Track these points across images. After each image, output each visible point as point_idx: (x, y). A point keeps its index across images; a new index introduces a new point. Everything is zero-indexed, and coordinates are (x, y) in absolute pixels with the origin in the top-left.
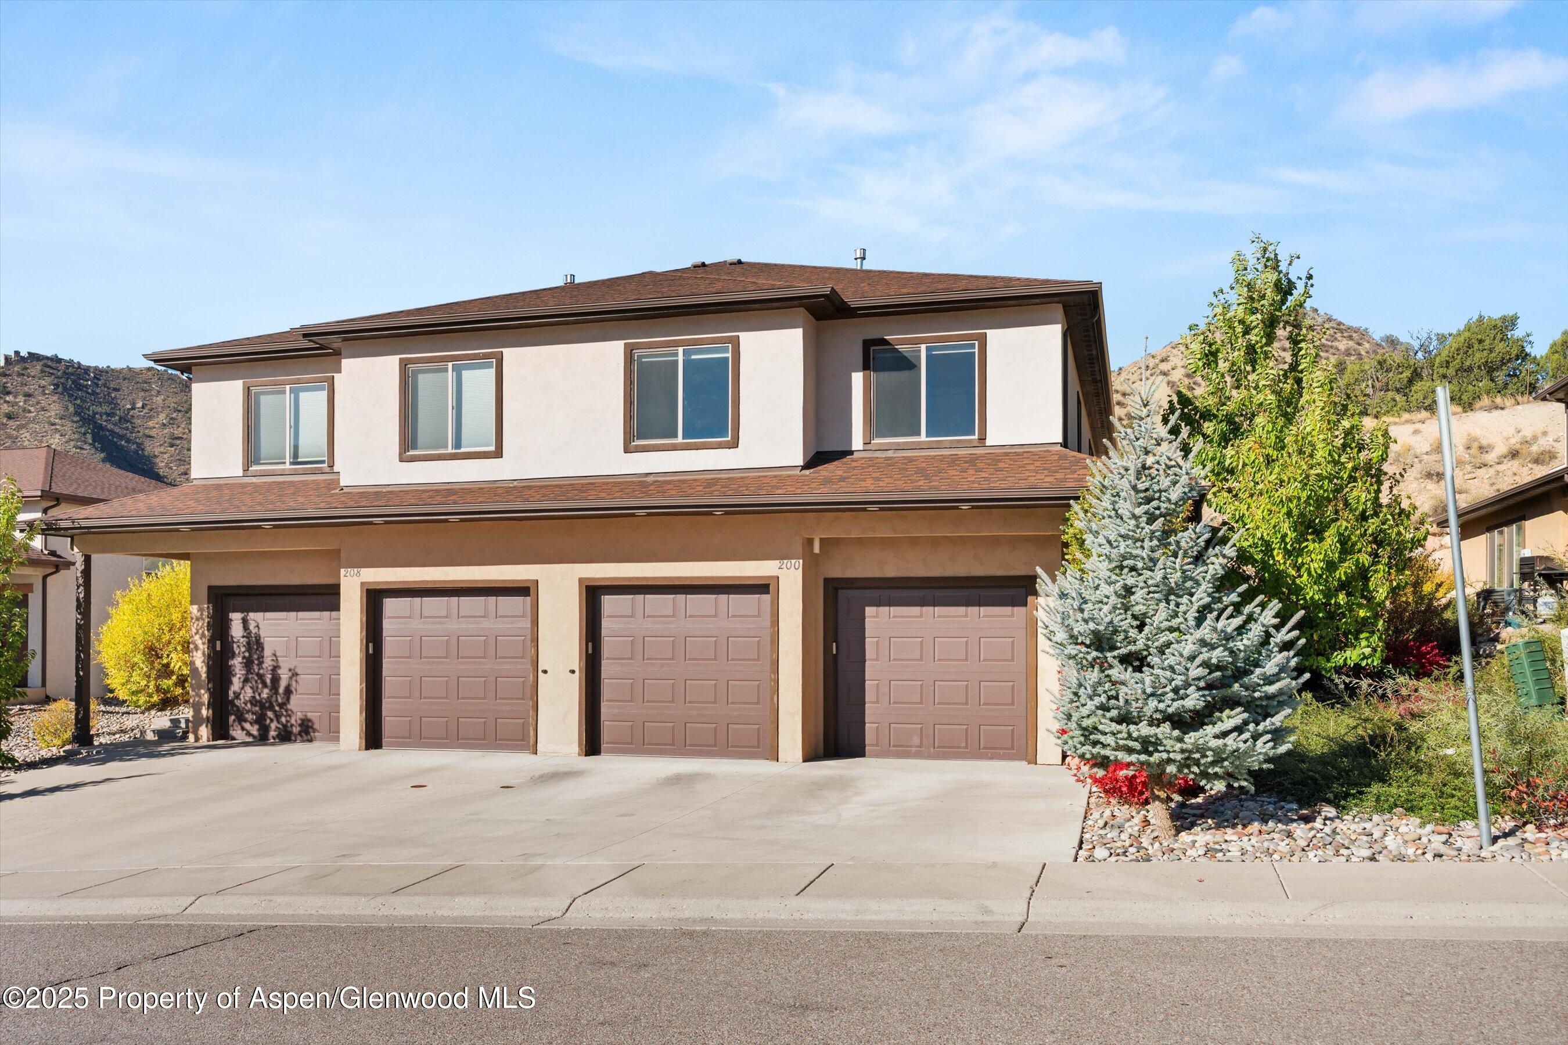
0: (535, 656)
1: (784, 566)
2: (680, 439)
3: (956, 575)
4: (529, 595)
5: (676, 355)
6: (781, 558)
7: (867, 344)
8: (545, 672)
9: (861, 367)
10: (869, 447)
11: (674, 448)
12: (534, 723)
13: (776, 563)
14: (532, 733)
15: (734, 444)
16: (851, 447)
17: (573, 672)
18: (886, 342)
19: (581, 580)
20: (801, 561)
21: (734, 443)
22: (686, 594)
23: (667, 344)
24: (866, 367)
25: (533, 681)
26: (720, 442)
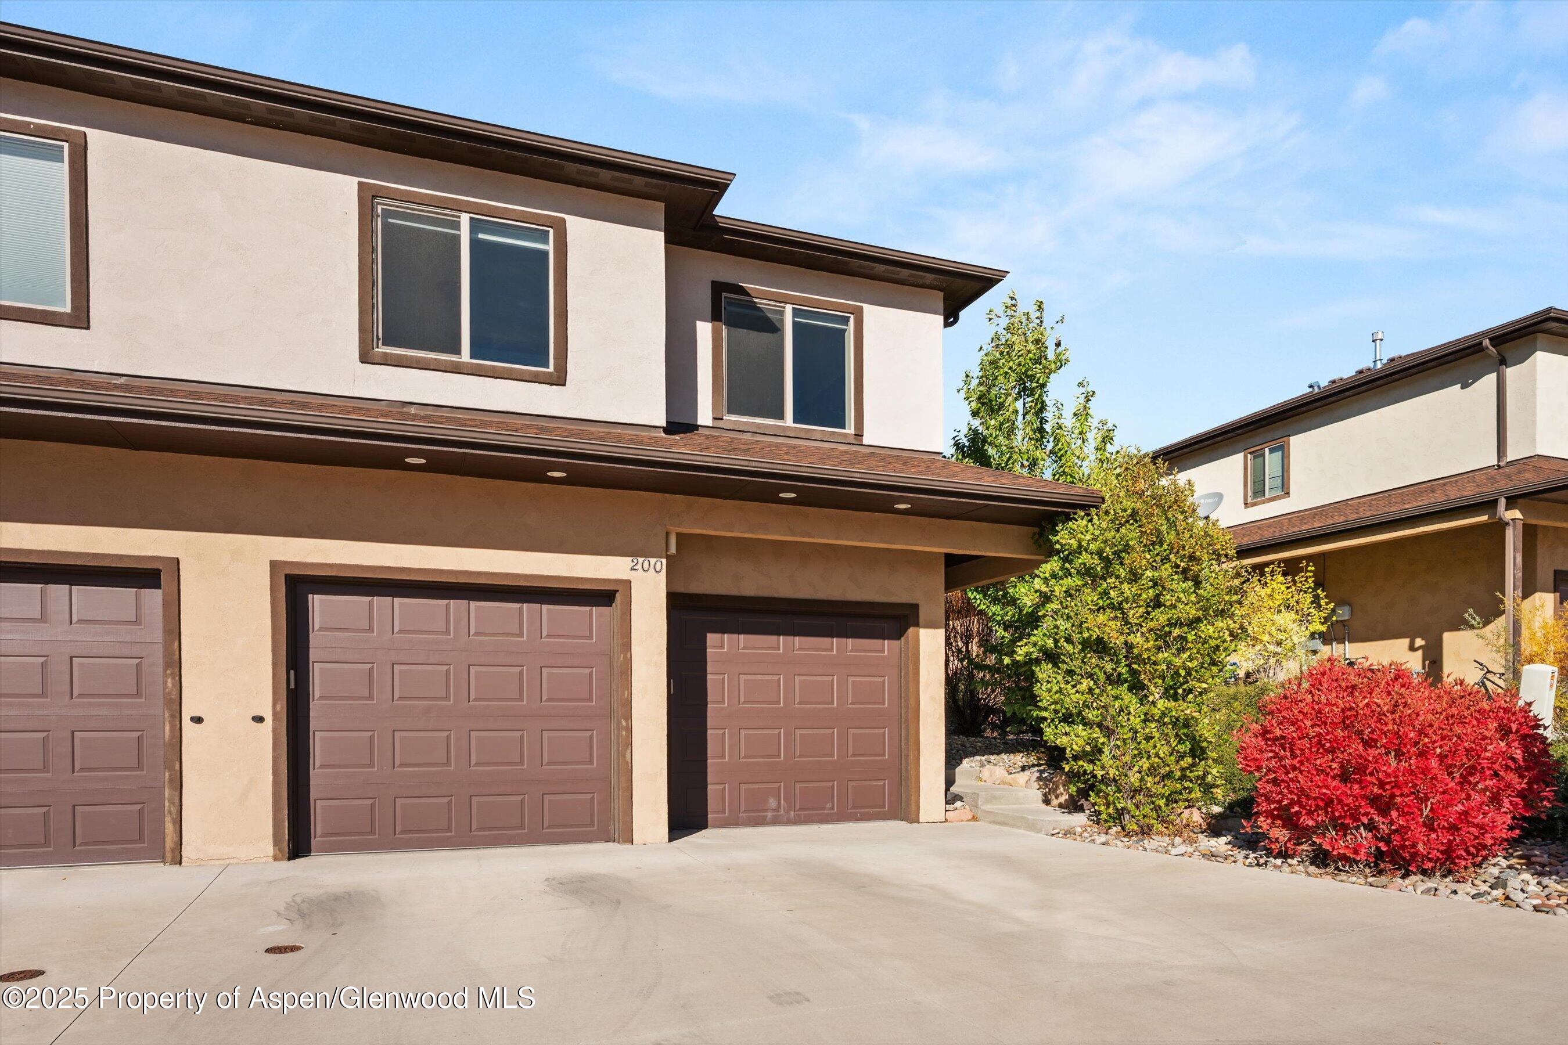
0: (175, 692)
1: (639, 567)
2: (465, 356)
3: (830, 598)
4: (158, 586)
5: (457, 225)
6: (634, 554)
7: (718, 288)
8: (198, 720)
9: (710, 316)
10: (719, 424)
11: (457, 369)
12: (174, 810)
13: (627, 561)
14: (169, 827)
15: (559, 379)
16: (696, 419)
17: (259, 719)
18: (743, 291)
19: (274, 565)
20: (664, 561)
21: (559, 377)
22: (470, 599)
23: (443, 204)
24: (715, 316)
25: (172, 737)
26: (538, 372)
